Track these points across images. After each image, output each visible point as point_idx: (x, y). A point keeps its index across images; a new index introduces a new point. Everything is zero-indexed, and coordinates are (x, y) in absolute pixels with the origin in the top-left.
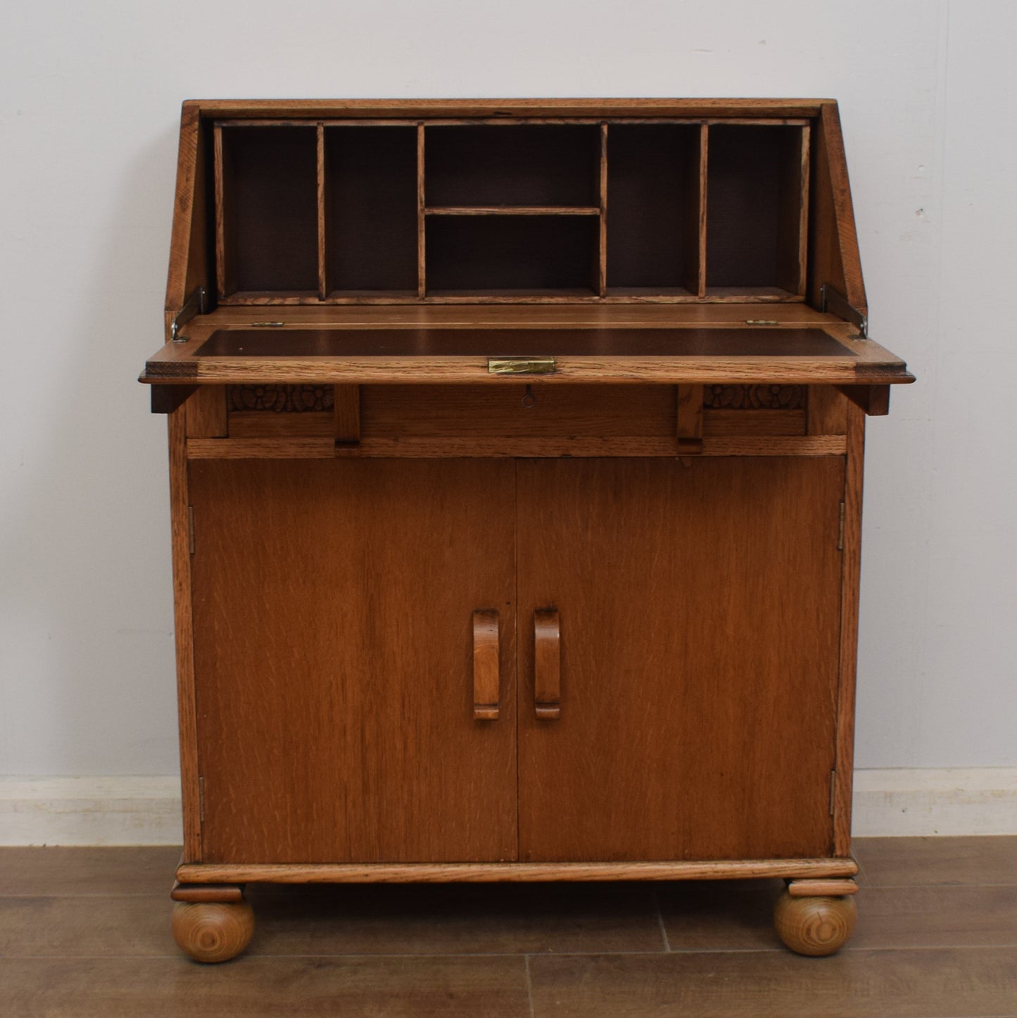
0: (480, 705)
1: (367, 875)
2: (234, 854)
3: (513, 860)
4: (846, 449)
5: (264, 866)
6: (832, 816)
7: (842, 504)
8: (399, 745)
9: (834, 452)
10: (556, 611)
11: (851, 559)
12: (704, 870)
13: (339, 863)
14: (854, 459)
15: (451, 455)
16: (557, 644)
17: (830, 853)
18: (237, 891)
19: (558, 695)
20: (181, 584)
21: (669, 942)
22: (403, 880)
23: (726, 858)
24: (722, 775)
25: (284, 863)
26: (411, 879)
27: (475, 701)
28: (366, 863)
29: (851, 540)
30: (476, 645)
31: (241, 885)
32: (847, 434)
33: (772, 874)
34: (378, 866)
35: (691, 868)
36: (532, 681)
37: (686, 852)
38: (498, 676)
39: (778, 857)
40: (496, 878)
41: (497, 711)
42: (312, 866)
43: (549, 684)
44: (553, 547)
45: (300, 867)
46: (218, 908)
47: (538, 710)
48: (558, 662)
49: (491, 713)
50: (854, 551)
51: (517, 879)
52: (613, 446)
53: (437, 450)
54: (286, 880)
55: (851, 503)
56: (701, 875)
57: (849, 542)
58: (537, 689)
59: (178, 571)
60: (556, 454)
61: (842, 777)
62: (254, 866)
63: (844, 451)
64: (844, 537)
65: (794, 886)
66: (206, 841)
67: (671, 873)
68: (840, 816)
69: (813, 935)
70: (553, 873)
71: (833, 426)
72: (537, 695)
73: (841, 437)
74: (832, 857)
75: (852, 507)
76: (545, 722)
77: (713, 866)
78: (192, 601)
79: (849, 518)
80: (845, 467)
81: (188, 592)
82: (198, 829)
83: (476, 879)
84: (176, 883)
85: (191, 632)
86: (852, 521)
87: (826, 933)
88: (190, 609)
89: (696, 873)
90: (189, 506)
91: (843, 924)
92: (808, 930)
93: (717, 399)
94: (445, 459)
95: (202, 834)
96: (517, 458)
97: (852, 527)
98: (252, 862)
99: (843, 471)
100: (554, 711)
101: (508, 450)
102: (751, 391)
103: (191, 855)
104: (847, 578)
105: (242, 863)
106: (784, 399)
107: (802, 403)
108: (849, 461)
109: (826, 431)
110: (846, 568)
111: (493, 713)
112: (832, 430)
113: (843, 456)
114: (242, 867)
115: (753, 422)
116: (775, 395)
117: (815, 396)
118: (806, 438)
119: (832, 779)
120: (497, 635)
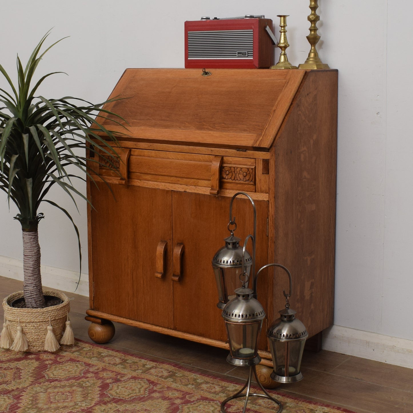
0: (158, 272)
1: (132, 324)
3: (172, 328)
5: (108, 314)
7: (268, 219)
8: (142, 282)
9: (265, 200)
10: (182, 243)
11: (271, 240)
13: (126, 318)
14: (271, 203)
17: (266, 349)
19: (179, 274)
26: (144, 328)
29: (271, 233)
30: (157, 252)
32: (269, 193)
35: (221, 344)
37: (222, 338)
38: (163, 264)
40: (166, 333)
41: (161, 275)
43: (177, 269)
44: (182, 222)
47: (172, 277)
50: (272, 237)
51: (171, 335)
55: (270, 219)
56: (224, 347)
57: (270, 233)
60: (183, 190)
61: (269, 321)
63: (268, 200)
64: (268, 231)
66: (95, 303)
70: (182, 336)
71: (264, 190)
72: (173, 272)
73: (267, 194)
75: (271, 221)
79: (270, 225)
81: (90, 222)
83: (160, 332)
84: (87, 315)
88: (91, 228)
89: (222, 346)
90: (91, 195)
93: (227, 176)
94: (153, 188)
95: (94, 300)
96: (172, 190)
97: (271, 228)
98: (105, 313)
99: (268, 207)
100: (176, 278)
101: (170, 188)
102: (237, 174)
103: (91, 307)
104: (270, 247)
105: (103, 312)
106: (247, 178)
107: (253, 180)
108: (270, 203)
109: (262, 192)
110: (269, 243)
111: (159, 275)
112: (264, 191)
113: (267, 202)
114: (102, 313)
115: (239, 186)
116: (245, 177)
117: (258, 178)
118: (255, 193)
119: (266, 322)
120: (163, 249)
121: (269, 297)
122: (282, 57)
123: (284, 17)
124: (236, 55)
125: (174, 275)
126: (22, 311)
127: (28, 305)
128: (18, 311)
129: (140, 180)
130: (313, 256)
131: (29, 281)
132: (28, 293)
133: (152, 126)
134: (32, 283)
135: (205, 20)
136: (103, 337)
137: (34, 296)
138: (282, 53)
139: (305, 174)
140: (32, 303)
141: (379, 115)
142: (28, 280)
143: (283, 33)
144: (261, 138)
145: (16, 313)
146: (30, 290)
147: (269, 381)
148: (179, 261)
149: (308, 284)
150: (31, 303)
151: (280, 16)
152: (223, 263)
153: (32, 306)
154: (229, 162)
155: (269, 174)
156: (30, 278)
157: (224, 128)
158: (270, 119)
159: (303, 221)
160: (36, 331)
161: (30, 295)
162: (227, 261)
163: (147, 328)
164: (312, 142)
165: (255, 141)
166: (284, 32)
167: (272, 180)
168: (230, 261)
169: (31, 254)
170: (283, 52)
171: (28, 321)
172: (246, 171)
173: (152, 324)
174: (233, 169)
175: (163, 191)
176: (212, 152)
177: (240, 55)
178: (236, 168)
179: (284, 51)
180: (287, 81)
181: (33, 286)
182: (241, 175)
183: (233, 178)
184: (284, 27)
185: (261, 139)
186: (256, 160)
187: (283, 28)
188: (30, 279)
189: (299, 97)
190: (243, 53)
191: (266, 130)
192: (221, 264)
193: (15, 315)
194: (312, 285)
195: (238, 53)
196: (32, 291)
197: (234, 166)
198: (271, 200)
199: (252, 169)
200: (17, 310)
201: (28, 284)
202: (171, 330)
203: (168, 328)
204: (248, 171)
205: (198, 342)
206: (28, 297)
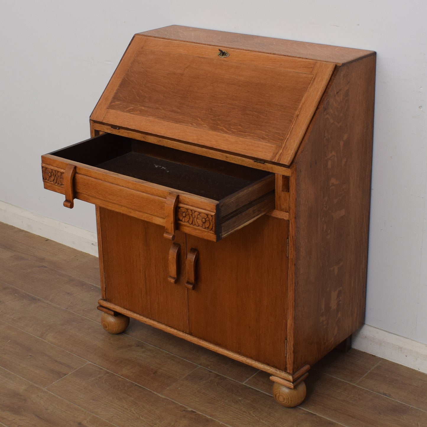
0: (171, 277)
2: (114, 301)
3: (188, 333)
4: (289, 219)
5: (121, 308)
6: (286, 357)
7: (288, 239)
8: (155, 281)
9: (285, 218)
10: (196, 251)
11: (291, 262)
12: (242, 360)
14: (292, 223)
16: (193, 263)
19: (193, 281)
23: (251, 358)
24: (250, 327)
27: (170, 275)
29: (291, 254)
30: (169, 256)
32: (289, 213)
33: (264, 370)
35: (239, 357)
37: (239, 351)
38: (176, 269)
39: (268, 365)
40: (181, 337)
42: (132, 313)
43: (191, 276)
46: (110, 316)
47: (186, 285)
51: (187, 340)
55: (291, 240)
61: (289, 343)
62: (118, 307)
63: (288, 219)
64: (288, 252)
65: (272, 378)
66: (107, 294)
68: (288, 358)
69: (277, 398)
71: (284, 208)
72: (187, 280)
73: (286, 213)
74: (286, 372)
75: (291, 241)
84: (98, 305)
86: (291, 247)
87: (281, 399)
88: (100, 217)
89: (240, 360)
91: (288, 398)
92: (276, 396)
95: (105, 291)
97: (291, 249)
98: (118, 305)
99: (288, 226)
100: (191, 286)
103: (103, 297)
104: (290, 268)
105: (116, 304)
108: (290, 224)
109: (281, 210)
110: (290, 265)
111: (173, 281)
112: (284, 210)
113: (288, 221)
114: (115, 306)
117: (277, 194)
119: (286, 343)
120: (176, 254)
121: (289, 319)
125: (188, 283)
130: (341, 264)
133: (161, 118)
136: (117, 329)
139: (333, 181)
141: (421, 109)
144: (281, 151)
147: (288, 402)
148: (193, 268)
149: (334, 295)
155: (290, 192)
157: (240, 131)
159: (329, 231)
164: (342, 143)
165: (274, 154)
167: (293, 199)
173: (167, 325)
176: (227, 159)
180: (314, 77)
185: (281, 153)
189: (327, 99)
191: (286, 141)
194: (340, 293)
198: (291, 220)
202: (187, 335)
203: (183, 332)
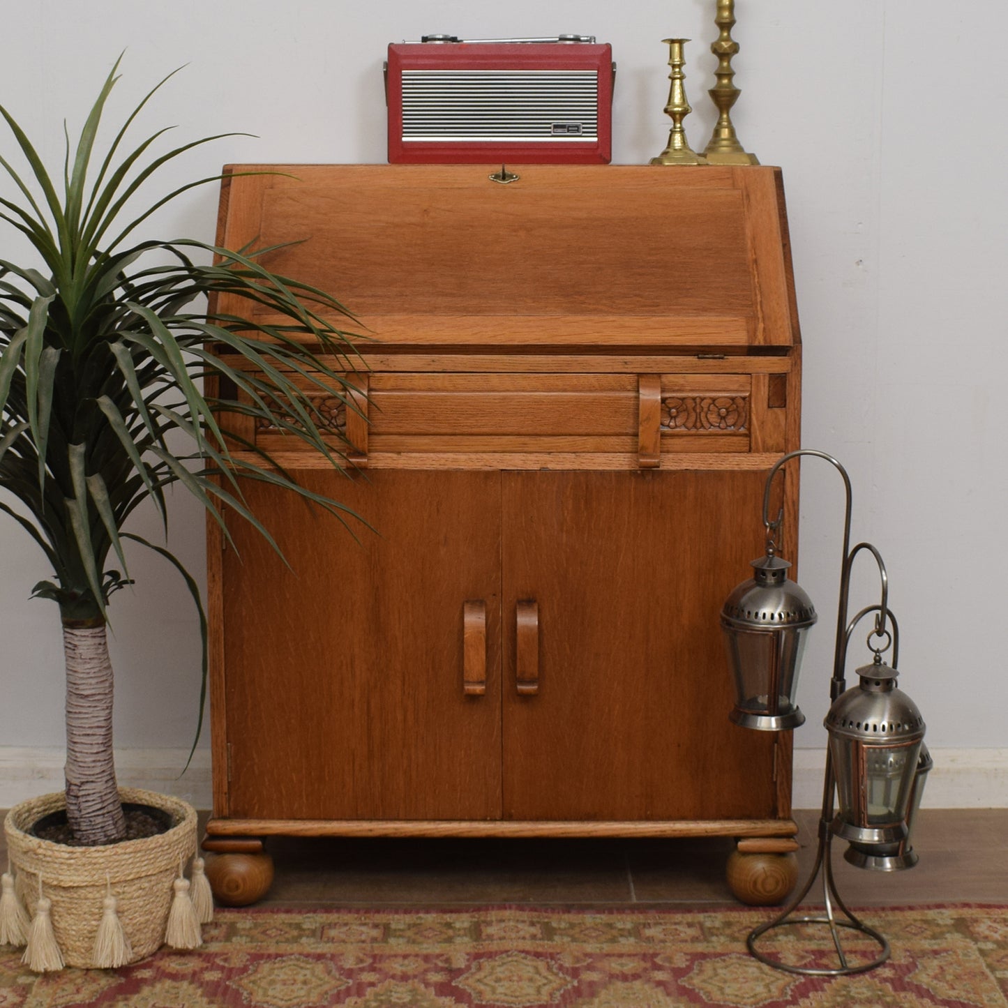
0: (470, 682)
1: (371, 830)
2: (256, 811)
3: (498, 818)
4: (785, 465)
5: (283, 821)
6: (775, 783)
8: (400, 717)
10: (535, 601)
12: (664, 829)
13: (347, 820)
14: (791, 474)
15: (446, 467)
16: (536, 630)
17: (773, 815)
18: (258, 843)
19: (537, 675)
20: (214, 576)
21: (636, 894)
22: (403, 835)
23: (683, 818)
24: (679, 746)
25: (299, 819)
26: (409, 834)
27: (465, 679)
28: (370, 819)
29: (789, 543)
30: (466, 630)
31: (263, 838)
32: (785, 452)
33: (723, 833)
34: (380, 823)
35: (652, 827)
36: (514, 662)
38: (484, 657)
39: (728, 818)
40: (483, 834)
41: (484, 687)
42: (324, 822)
43: (529, 664)
44: (534, 547)
45: (313, 822)
46: (241, 858)
47: (519, 687)
48: (537, 646)
49: (479, 689)
50: (792, 552)
51: (501, 835)
52: (585, 461)
53: (434, 462)
54: (302, 834)
55: (789, 511)
56: (661, 833)
57: (787, 544)
58: (518, 669)
59: (212, 564)
60: (536, 467)
61: (783, 746)
62: (274, 821)
63: (783, 467)
64: (783, 540)
65: (742, 844)
66: (232, 799)
67: (635, 831)
68: (782, 783)
69: (759, 887)
70: (532, 830)
71: (773, 446)
72: (518, 675)
73: (779, 454)
74: (775, 818)
75: (789, 514)
76: (526, 698)
77: (672, 825)
78: (223, 591)
79: (787, 524)
80: (784, 481)
82: (225, 788)
83: (465, 835)
84: (206, 836)
85: (222, 617)
86: (790, 526)
87: (770, 885)
89: (656, 831)
91: (786, 877)
92: (755, 883)
93: (673, 421)
94: (441, 471)
95: (229, 793)
96: (502, 470)
97: (789, 532)
98: (272, 819)
99: (782, 484)
100: (531, 688)
101: (495, 464)
102: (703, 415)
103: (220, 811)
106: (730, 421)
107: (747, 425)
108: (787, 475)
109: (767, 449)
112: (772, 448)
113: (781, 471)
115: (704, 441)
116: (723, 418)
117: (757, 418)
118: (749, 455)
119: (775, 750)
120: (484, 622)
122: (677, 137)
123: (681, 42)
124: (550, 132)
125: (522, 681)
126: (120, 851)
127: (91, 836)
128: (107, 853)
129: (399, 453)
131: (93, 767)
132: (93, 800)
133: (425, 312)
134: (104, 771)
135: (441, 42)
137: (110, 808)
138: (675, 127)
140: (105, 829)
141: (860, 267)
142: (93, 765)
143: (677, 82)
144: (761, 326)
145: (101, 861)
146: (100, 792)
148: (536, 643)
150: (102, 827)
151: (672, 42)
152: (762, 621)
153: (105, 836)
154: (677, 388)
155: (787, 407)
156: (98, 759)
157: (642, 306)
158: (756, 280)
160: (146, 902)
161: (99, 806)
162: (772, 616)
163: (422, 833)
165: (748, 332)
166: (681, 79)
168: (780, 615)
169: (101, 691)
170: (678, 125)
171: (131, 877)
172: (727, 406)
173: (434, 820)
174: (690, 404)
175: (475, 474)
176: (625, 366)
177: (560, 130)
178: (698, 401)
179: (681, 123)
180: (745, 194)
181: (105, 779)
182: (713, 416)
183: (690, 424)
184: (680, 66)
186: (751, 378)
187: (677, 70)
188: (99, 761)
190: (569, 127)
191: (761, 307)
192: (758, 623)
193: (98, 866)
195: (556, 127)
196: (105, 795)
197: (695, 395)
198: (790, 467)
199: (744, 398)
200: (104, 852)
201: (93, 775)
202: (498, 824)
203: (484, 820)
204: (734, 403)
205: (586, 835)
206: (94, 811)
